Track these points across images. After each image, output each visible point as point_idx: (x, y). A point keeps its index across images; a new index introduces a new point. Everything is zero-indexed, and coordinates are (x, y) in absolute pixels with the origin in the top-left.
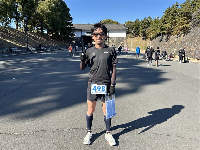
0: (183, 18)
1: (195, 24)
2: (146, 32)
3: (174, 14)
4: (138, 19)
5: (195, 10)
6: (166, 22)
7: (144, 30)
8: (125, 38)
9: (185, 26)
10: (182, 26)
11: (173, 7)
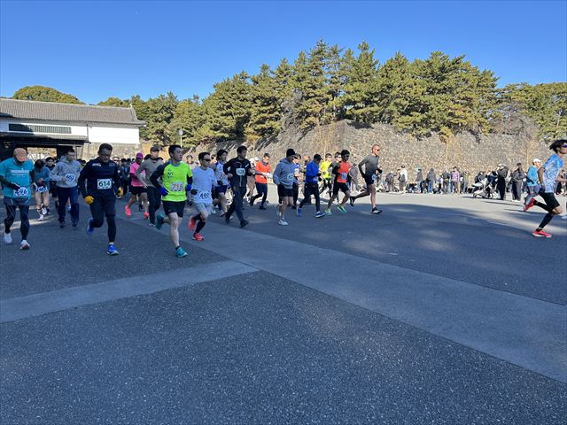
0: (265, 108)
2: (169, 132)
3: (241, 96)
4: (138, 96)
6: (224, 112)
7: (160, 126)
8: (137, 147)
10: (264, 126)
11: (235, 79)
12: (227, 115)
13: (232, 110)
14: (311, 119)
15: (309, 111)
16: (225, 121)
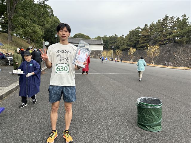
0: (144, 39)
1: (152, 44)
4: (106, 36)
5: (153, 34)
6: (131, 40)
8: (102, 51)
9: (146, 45)
10: (143, 45)
11: (136, 29)
12: (131, 41)
13: (133, 40)
14: (160, 43)
15: (159, 40)
16: (131, 43)
